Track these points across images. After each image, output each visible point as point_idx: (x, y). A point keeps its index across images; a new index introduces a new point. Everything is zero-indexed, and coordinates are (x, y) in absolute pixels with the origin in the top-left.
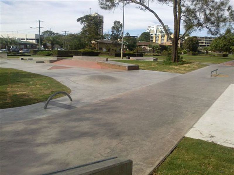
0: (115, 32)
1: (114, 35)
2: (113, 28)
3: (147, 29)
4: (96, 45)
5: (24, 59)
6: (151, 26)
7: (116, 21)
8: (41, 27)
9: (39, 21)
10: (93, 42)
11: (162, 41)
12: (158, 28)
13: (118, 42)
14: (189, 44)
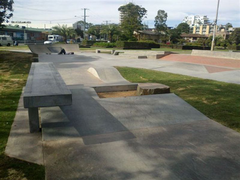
0: (159, 22)
1: (158, 25)
2: (157, 18)
3: (184, 20)
4: (138, 36)
5: (101, 51)
6: (187, 17)
7: (161, 10)
8: (87, 16)
9: (85, 9)
10: (135, 32)
11: (203, 32)
12: (196, 19)
13: (161, 34)
14: (237, 36)
